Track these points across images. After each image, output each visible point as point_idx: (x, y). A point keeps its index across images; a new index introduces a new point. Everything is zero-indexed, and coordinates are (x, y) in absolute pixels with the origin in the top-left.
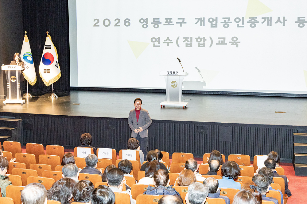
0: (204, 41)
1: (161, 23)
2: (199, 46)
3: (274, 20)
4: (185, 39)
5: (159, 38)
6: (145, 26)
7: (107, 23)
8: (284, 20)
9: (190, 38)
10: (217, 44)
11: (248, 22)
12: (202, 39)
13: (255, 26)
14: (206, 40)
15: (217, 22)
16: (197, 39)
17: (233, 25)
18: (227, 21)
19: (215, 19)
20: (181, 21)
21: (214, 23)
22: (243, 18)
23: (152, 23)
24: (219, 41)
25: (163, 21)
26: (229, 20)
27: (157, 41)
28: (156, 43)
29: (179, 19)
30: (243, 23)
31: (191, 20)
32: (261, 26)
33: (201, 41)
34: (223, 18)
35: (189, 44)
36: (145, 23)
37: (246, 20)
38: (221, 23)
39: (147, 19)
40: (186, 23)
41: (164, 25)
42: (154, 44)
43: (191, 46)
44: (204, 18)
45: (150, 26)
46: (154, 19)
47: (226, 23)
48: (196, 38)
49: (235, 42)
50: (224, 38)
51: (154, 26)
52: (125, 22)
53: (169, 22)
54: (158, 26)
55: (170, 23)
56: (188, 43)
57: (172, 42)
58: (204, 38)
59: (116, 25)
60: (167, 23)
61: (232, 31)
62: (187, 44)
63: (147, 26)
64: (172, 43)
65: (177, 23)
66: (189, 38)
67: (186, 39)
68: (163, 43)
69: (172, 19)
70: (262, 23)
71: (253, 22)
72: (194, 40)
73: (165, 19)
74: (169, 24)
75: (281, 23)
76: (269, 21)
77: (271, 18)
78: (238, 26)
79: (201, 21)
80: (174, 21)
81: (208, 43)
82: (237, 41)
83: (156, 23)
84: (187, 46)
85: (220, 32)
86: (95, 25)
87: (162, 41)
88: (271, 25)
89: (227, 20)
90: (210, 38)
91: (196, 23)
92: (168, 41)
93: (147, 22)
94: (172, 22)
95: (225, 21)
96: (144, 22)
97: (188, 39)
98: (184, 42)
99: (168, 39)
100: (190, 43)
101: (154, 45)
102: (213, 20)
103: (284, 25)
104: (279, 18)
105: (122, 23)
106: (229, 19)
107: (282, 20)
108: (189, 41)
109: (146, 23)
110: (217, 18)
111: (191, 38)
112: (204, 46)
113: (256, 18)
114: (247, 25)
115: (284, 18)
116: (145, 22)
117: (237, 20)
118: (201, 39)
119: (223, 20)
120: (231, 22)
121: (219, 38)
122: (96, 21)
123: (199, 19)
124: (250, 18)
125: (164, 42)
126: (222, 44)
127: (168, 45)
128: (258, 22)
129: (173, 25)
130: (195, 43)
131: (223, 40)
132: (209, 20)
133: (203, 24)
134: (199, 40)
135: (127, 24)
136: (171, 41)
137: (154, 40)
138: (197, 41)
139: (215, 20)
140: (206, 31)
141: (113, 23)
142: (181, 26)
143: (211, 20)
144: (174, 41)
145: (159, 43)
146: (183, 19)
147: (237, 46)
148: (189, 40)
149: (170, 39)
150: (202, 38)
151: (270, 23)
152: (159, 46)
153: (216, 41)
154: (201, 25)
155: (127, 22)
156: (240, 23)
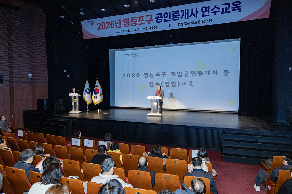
0: (175, 84)
2: (173, 86)
3: (212, 72)
6: (146, 77)
7: (128, 75)
10: (182, 85)
11: (198, 74)
13: (201, 75)
15: (181, 74)
17: (190, 75)
20: (164, 74)
21: (180, 74)
22: (195, 71)
24: (183, 84)
25: (155, 74)
26: (188, 73)
28: (152, 85)
29: (162, 73)
30: (195, 74)
31: (169, 73)
32: (205, 76)
33: (174, 84)
37: (196, 73)
38: (184, 74)
39: (147, 73)
40: (166, 75)
41: (155, 76)
43: (169, 86)
44: (175, 72)
45: (149, 76)
46: (151, 73)
47: (186, 74)
49: (191, 84)
50: (185, 82)
52: (137, 75)
53: (158, 74)
58: (175, 82)
59: (133, 77)
61: (190, 78)
63: (147, 77)
65: (162, 75)
67: (166, 83)
70: (205, 74)
71: (200, 73)
72: (170, 83)
74: (158, 76)
75: (215, 73)
76: (208, 72)
77: (210, 71)
79: (174, 74)
80: (160, 74)
81: (177, 84)
83: (152, 75)
84: (166, 86)
85: (183, 79)
86: (123, 77)
87: (154, 84)
88: (210, 75)
89: (187, 73)
90: (178, 82)
91: (171, 75)
96: (146, 75)
98: (165, 84)
99: (157, 83)
100: (168, 85)
101: (151, 86)
102: (180, 73)
103: (217, 74)
104: (214, 71)
106: (188, 72)
107: (216, 72)
108: (167, 84)
110: (181, 72)
111: (169, 82)
112: (175, 86)
113: (202, 71)
114: (197, 75)
115: (217, 71)
117: (192, 73)
118: (173, 82)
121: (182, 82)
122: (124, 75)
123: (172, 73)
124: (199, 71)
126: (184, 85)
128: (203, 73)
129: (160, 76)
131: (185, 83)
134: (173, 83)
135: (138, 76)
137: (150, 83)
138: (172, 84)
140: (176, 79)
141: (131, 75)
142: (164, 76)
144: (160, 84)
145: (153, 85)
146: (165, 73)
147: (192, 86)
148: (168, 83)
149: (158, 83)
151: (209, 74)
152: (153, 86)
153: (181, 83)
154: (174, 76)
155: (138, 75)
156: (194, 74)
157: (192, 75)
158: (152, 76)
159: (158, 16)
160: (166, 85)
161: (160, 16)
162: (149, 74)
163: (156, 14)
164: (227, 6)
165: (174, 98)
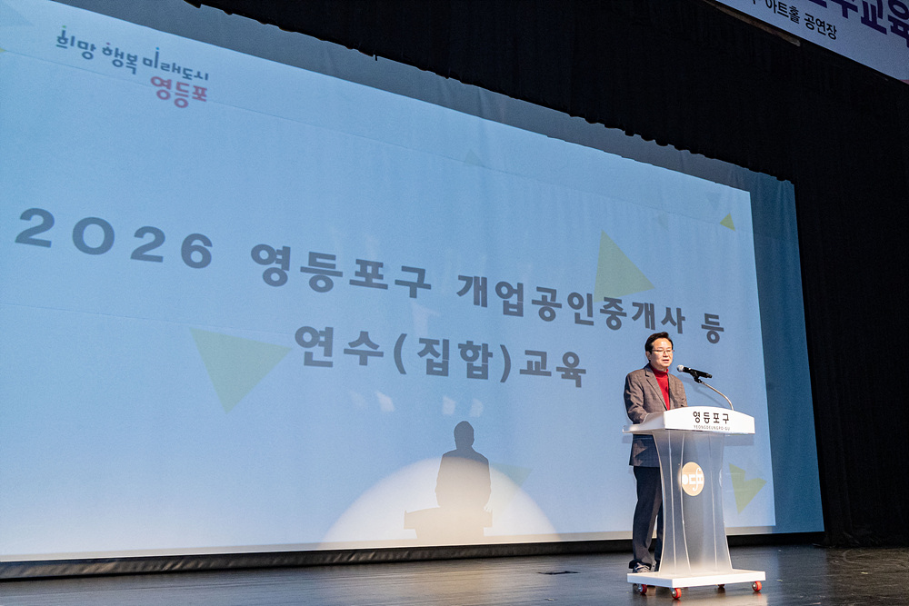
0: (485, 360)
1: (340, 274)
2: (470, 375)
3: (659, 314)
4: (424, 345)
5: (329, 332)
6: (275, 277)
7: (95, 235)
8: (681, 318)
9: (441, 343)
10: (522, 372)
11: (602, 311)
12: (480, 352)
13: (619, 324)
14: (491, 355)
15: (520, 298)
16: (463, 348)
17: (565, 313)
18: (549, 300)
19: (515, 287)
20: (414, 277)
21: (513, 300)
22: (589, 296)
23: (303, 270)
24: (530, 363)
25: (346, 266)
26: (553, 298)
27: (321, 344)
28: (318, 353)
29: (404, 269)
30: (590, 314)
31: (444, 283)
32: (632, 328)
33: (477, 358)
34: (539, 289)
35: (438, 365)
36: (274, 265)
37: (596, 306)
38: (534, 302)
39: (286, 251)
40: (428, 287)
41: (352, 282)
42: (306, 353)
43: (445, 373)
44: (485, 280)
45: (298, 279)
46: (313, 256)
47: (548, 307)
48: (460, 346)
49: (572, 370)
50: (543, 355)
51: (313, 283)
52: (187, 248)
54: (329, 285)
55: (375, 281)
56: (436, 360)
57: (379, 350)
58: (485, 346)
59: (138, 254)
60: (363, 279)
61: (564, 332)
62: (430, 363)
63: (284, 279)
64: (381, 354)
65: (398, 282)
66: (437, 342)
67: (429, 344)
68: (346, 351)
69: (381, 265)
70: (635, 318)
71: (614, 312)
72: (455, 353)
73: (358, 262)
74: (368, 284)
75: (674, 324)
76: (648, 314)
77: (652, 305)
78: (578, 320)
79: (476, 287)
80: (391, 274)
81: (496, 366)
82: (577, 368)
83: (322, 270)
84: (430, 372)
85: (526, 333)
86: (24, 238)
87: (339, 344)
89: (549, 295)
90: (503, 347)
91: (460, 293)
92: (364, 348)
93: (285, 264)
94: (381, 277)
95: (544, 298)
96: (274, 262)
97: (435, 346)
98: (421, 354)
99: (364, 337)
100: (439, 360)
101: (309, 360)
102: (511, 291)
103: (680, 331)
104: (668, 310)
105: (171, 249)
106: (553, 292)
107: (674, 316)
108: (437, 355)
109: (279, 266)
110: (520, 286)
111: (446, 342)
112: (485, 376)
113: (620, 301)
114: (599, 319)
115: (679, 311)
116: (278, 261)
117: (576, 301)
118: (475, 349)
119: (538, 296)
120: (559, 306)
121: (528, 353)
123: (468, 280)
124: (606, 299)
125: (349, 348)
126: (537, 373)
127: (363, 362)
128: (625, 315)
129: (385, 287)
130: (457, 364)
131: (539, 359)
132: (498, 290)
133: (481, 300)
134: (470, 354)
135: (197, 257)
136: (376, 347)
137: (307, 337)
138: (464, 356)
139: (515, 292)
140: (482, 324)
141: (126, 242)
142: (413, 295)
143: (504, 290)
144: (387, 347)
145: (328, 353)
146: (421, 272)
147: (579, 385)
148: (439, 349)
149: (372, 338)
150: (478, 347)
151: (650, 322)
152: (330, 364)
153: (519, 361)
154: (476, 303)
155: (196, 250)
156: (583, 312)
157: (577, 316)
158: (321, 275)
160: (429, 361)
162: (299, 259)
165: (482, 461)
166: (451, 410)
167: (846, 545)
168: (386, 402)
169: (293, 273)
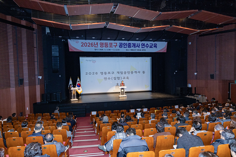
3: (137, 72)
5: (106, 78)
7: (90, 73)
8: (140, 72)
20: (113, 73)
21: (122, 73)
25: (107, 73)
28: (106, 79)
31: (115, 72)
32: (134, 74)
37: (130, 72)
45: (104, 74)
47: (125, 73)
49: (128, 78)
50: (125, 77)
51: (105, 74)
53: (109, 73)
54: (106, 74)
59: (93, 74)
61: (127, 75)
67: (114, 78)
71: (132, 72)
72: (117, 78)
76: (136, 72)
79: (118, 72)
80: (111, 73)
81: (120, 78)
83: (105, 73)
84: (115, 80)
85: (124, 75)
87: (107, 78)
92: (109, 78)
93: (103, 73)
96: (102, 73)
101: (105, 80)
102: (122, 72)
105: (95, 74)
106: (126, 72)
114: (131, 73)
118: (118, 77)
119: (124, 72)
122: (87, 73)
126: (124, 79)
127: (109, 80)
130: (117, 79)
132: (120, 72)
133: (119, 73)
135: (97, 74)
140: (120, 75)
141: (92, 73)
144: (111, 78)
146: (113, 72)
151: (136, 73)
153: (122, 78)
156: (129, 73)
159: (120, 44)
161: (121, 45)
162: (104, 73)
163: (119, 43)
164: (152, 45)
166: (116, 82)
167: (154, 92)
168: (111, 82)
169: (103, 74)
